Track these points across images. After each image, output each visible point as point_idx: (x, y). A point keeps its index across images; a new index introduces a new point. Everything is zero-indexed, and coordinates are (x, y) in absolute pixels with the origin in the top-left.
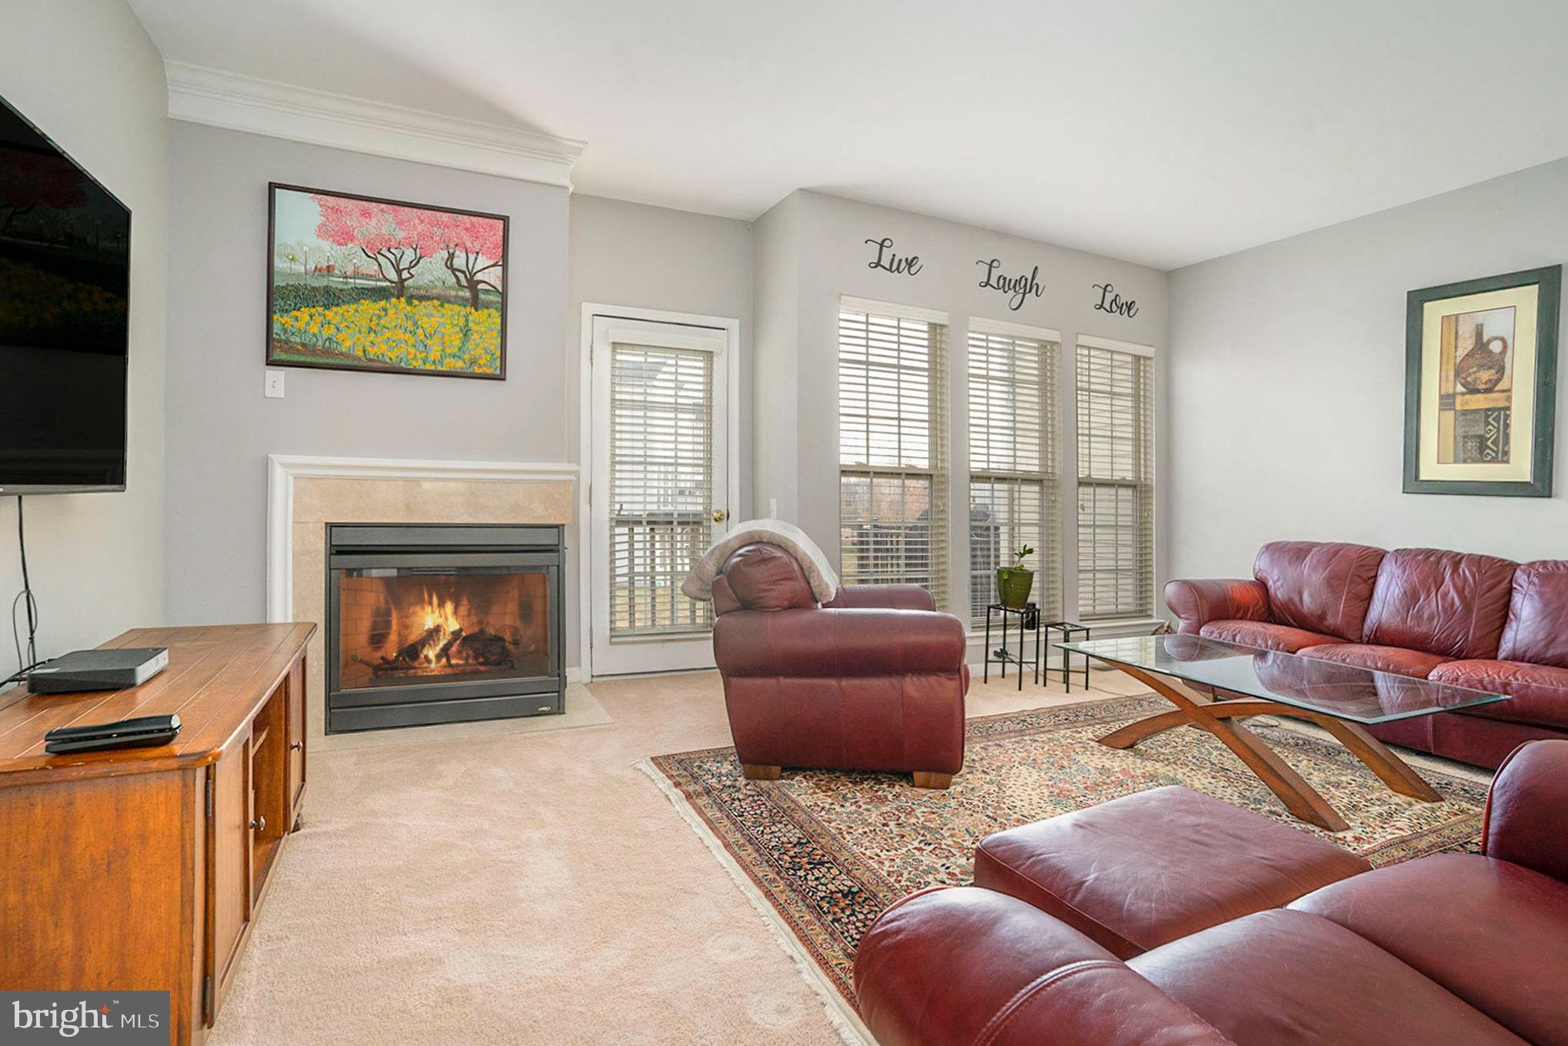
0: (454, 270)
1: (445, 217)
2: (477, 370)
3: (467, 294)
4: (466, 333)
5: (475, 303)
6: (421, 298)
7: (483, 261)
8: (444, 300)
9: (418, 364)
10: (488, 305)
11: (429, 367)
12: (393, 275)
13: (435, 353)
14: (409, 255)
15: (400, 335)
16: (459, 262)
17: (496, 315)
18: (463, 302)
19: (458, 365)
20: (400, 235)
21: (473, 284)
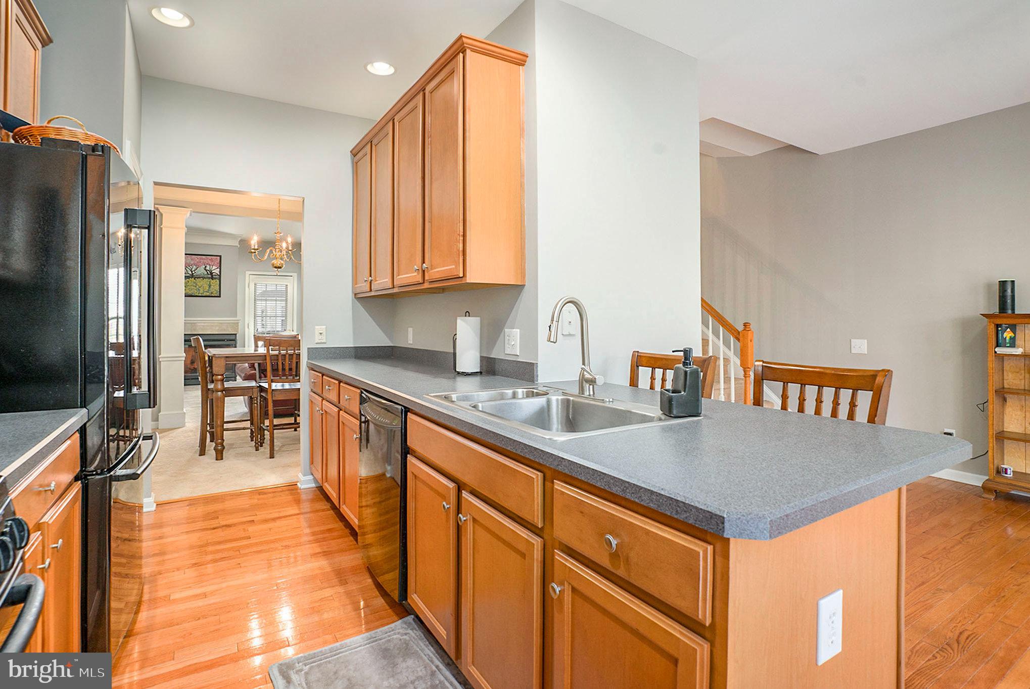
0: (206, 270)
1: (204, 257)
2: (213, 295)
3: (210, 276)
4: (210, 286)
5: (212, 278)
6: (198, 278)
7: (214, 267)
8: (204, 278)
9: (197, 294)
10: (216, 279)
11: (200, 295)
12: (190, 273)
13: (201, 291)
14: (195, 267)
15: (193, 287)
16: (208, 268)
17: (218, 281)
18: (209, 278)
19: (208, 294)
20: (192, 262)
21: (211, 273)
